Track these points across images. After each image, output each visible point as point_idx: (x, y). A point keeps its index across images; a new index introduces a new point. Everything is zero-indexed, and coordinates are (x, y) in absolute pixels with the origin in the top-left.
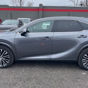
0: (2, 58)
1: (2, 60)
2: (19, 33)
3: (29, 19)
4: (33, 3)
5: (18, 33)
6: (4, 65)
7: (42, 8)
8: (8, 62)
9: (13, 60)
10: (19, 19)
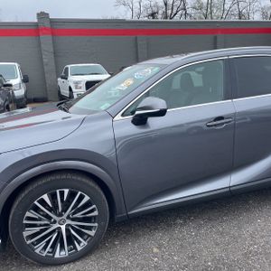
0: (69, 222)
1: (67, 230)
2: (123, 115)
5: (119, 117)
6: (79, 248)
8: (92, 233)
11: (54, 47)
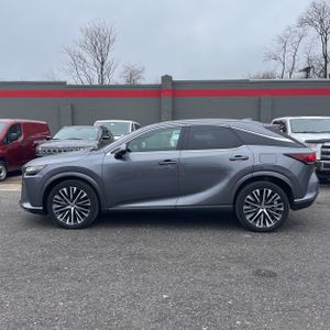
0: (76, 206)
1: (74, 211)
2: (111, 153)
3: (131, 122)
4: (143, 69)
5: (109, 153)
6: (79, 222)
7: (169, 87)
8: (87, 215)
9: (97, 210)
10: (99, 123)
11: (173, 106)
